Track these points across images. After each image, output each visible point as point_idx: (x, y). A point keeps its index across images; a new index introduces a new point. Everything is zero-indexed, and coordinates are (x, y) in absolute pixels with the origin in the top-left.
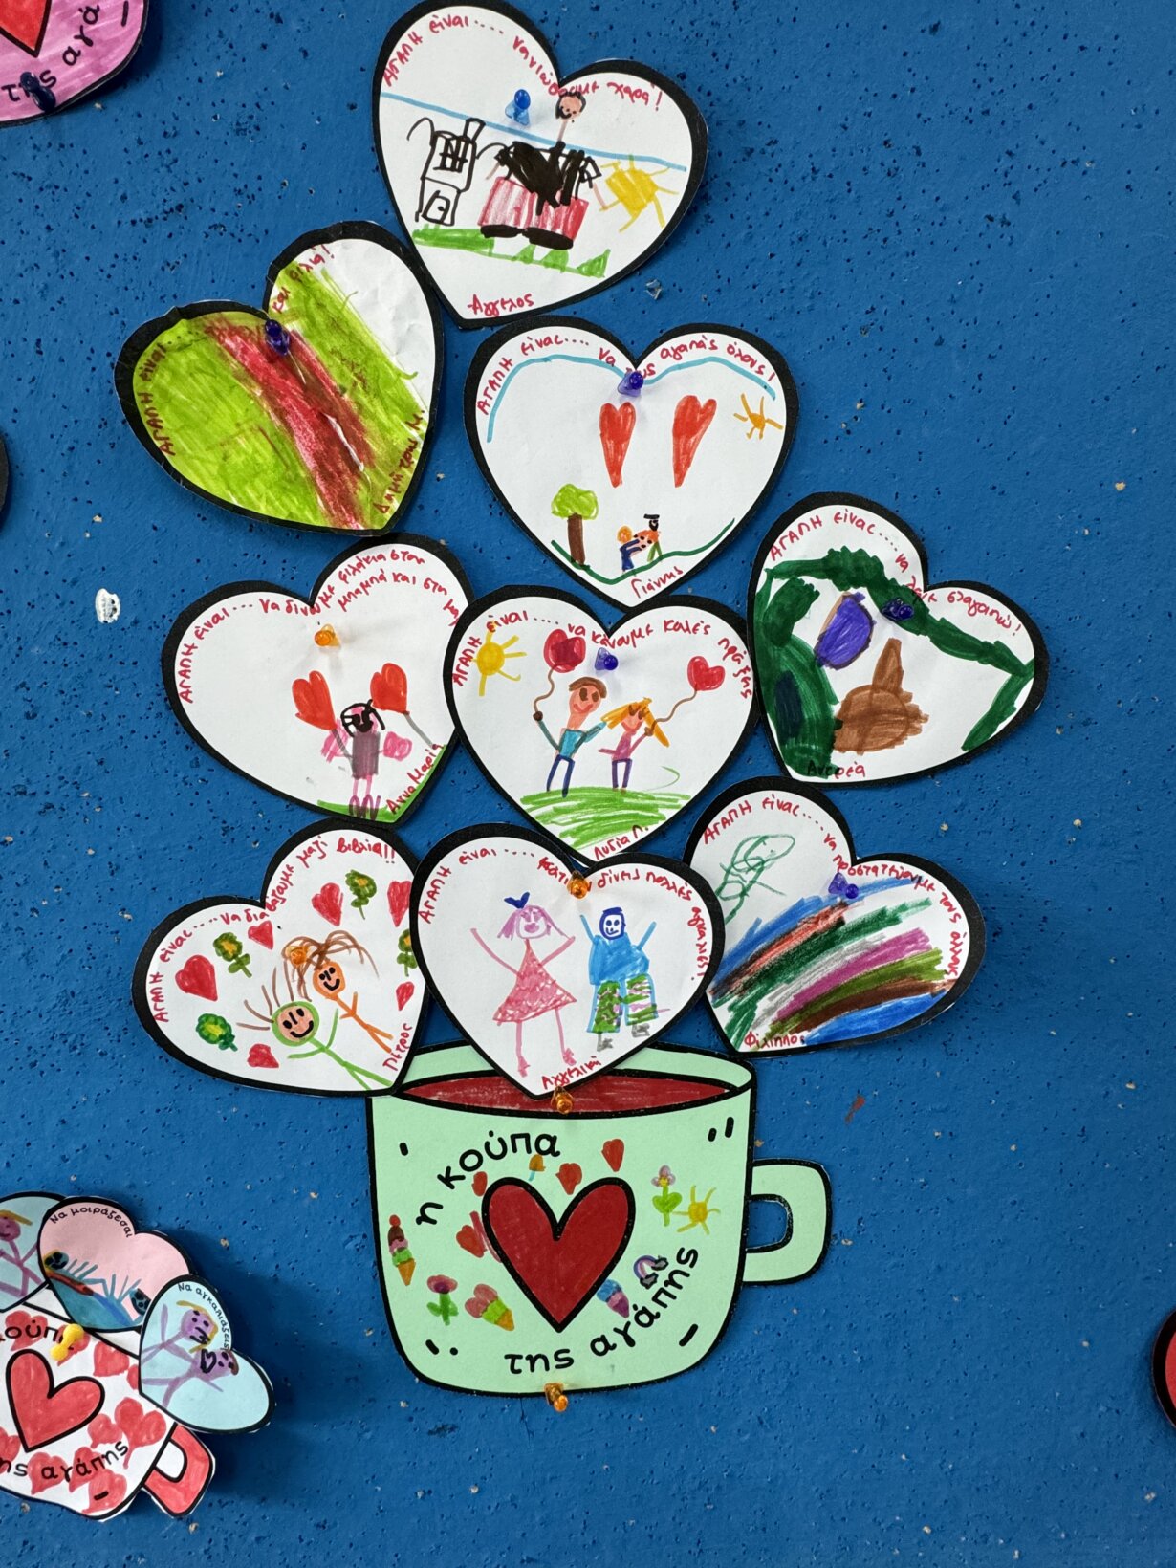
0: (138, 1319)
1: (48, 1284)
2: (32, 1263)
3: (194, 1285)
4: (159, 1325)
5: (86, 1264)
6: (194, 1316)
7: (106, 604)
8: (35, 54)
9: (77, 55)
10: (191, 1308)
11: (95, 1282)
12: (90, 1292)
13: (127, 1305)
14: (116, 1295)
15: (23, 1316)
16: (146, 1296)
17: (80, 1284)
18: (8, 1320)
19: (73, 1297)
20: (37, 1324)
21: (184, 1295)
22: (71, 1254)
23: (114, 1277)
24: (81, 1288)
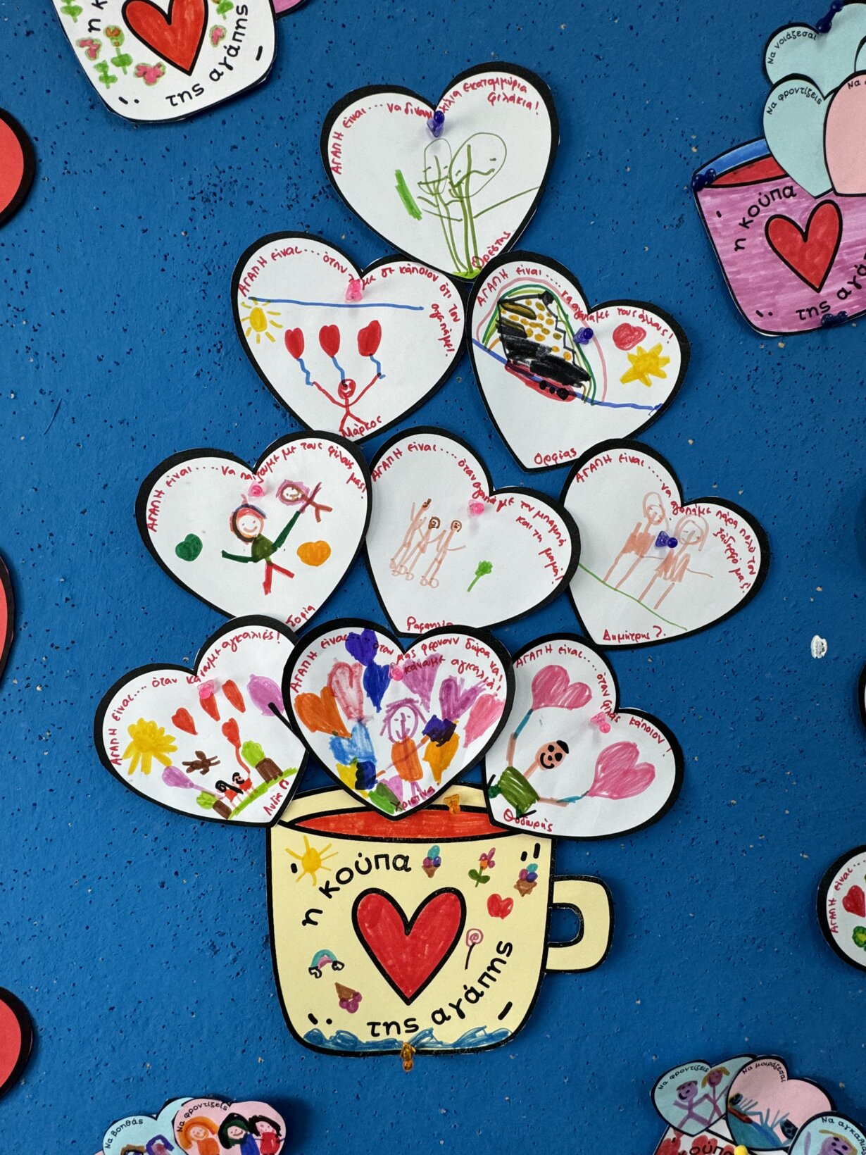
0: (786, 1143)
1: (725, 1117)
2: (721, 1103)
3: (837, 1120)
4: (803, 1147)
5: (751, 1101)
6: (834, 1141)
7: (818, 646)
8: (818, 291)
9: (848, 294)
10: (831, 1135)
11: (754, 1114)
12: (750, 1121)
13: (778, 1131)
14: (769, 1124)
15: (704, 1138)
16: (794, 1126)
17: (745, 1115)
18: (694, 1143)
19: (738, 1124)
20: (711, 1144)
21: (826, 1126)
22: (745, 1095)
23: (768, 1111)
24: (744, 1119)
